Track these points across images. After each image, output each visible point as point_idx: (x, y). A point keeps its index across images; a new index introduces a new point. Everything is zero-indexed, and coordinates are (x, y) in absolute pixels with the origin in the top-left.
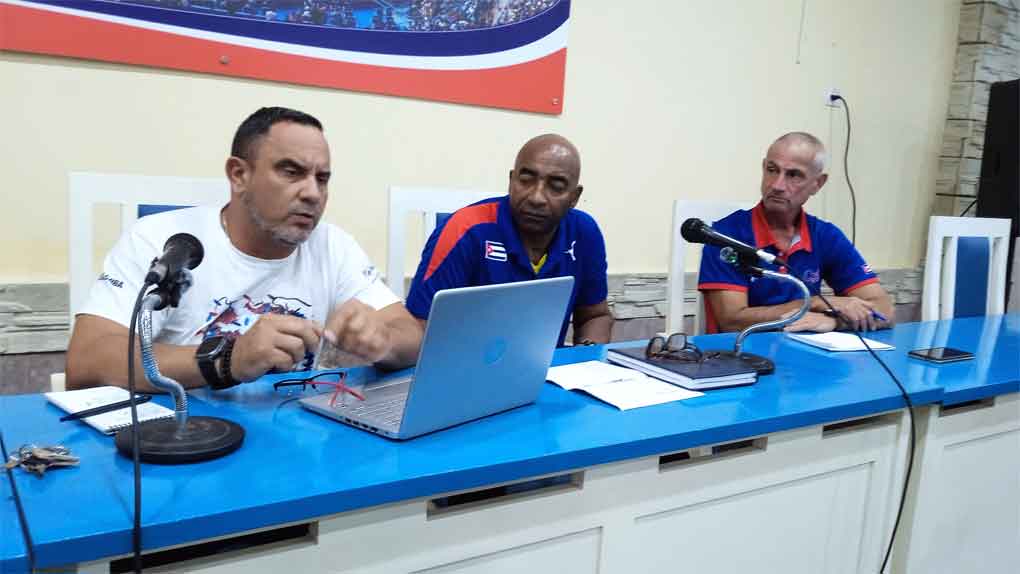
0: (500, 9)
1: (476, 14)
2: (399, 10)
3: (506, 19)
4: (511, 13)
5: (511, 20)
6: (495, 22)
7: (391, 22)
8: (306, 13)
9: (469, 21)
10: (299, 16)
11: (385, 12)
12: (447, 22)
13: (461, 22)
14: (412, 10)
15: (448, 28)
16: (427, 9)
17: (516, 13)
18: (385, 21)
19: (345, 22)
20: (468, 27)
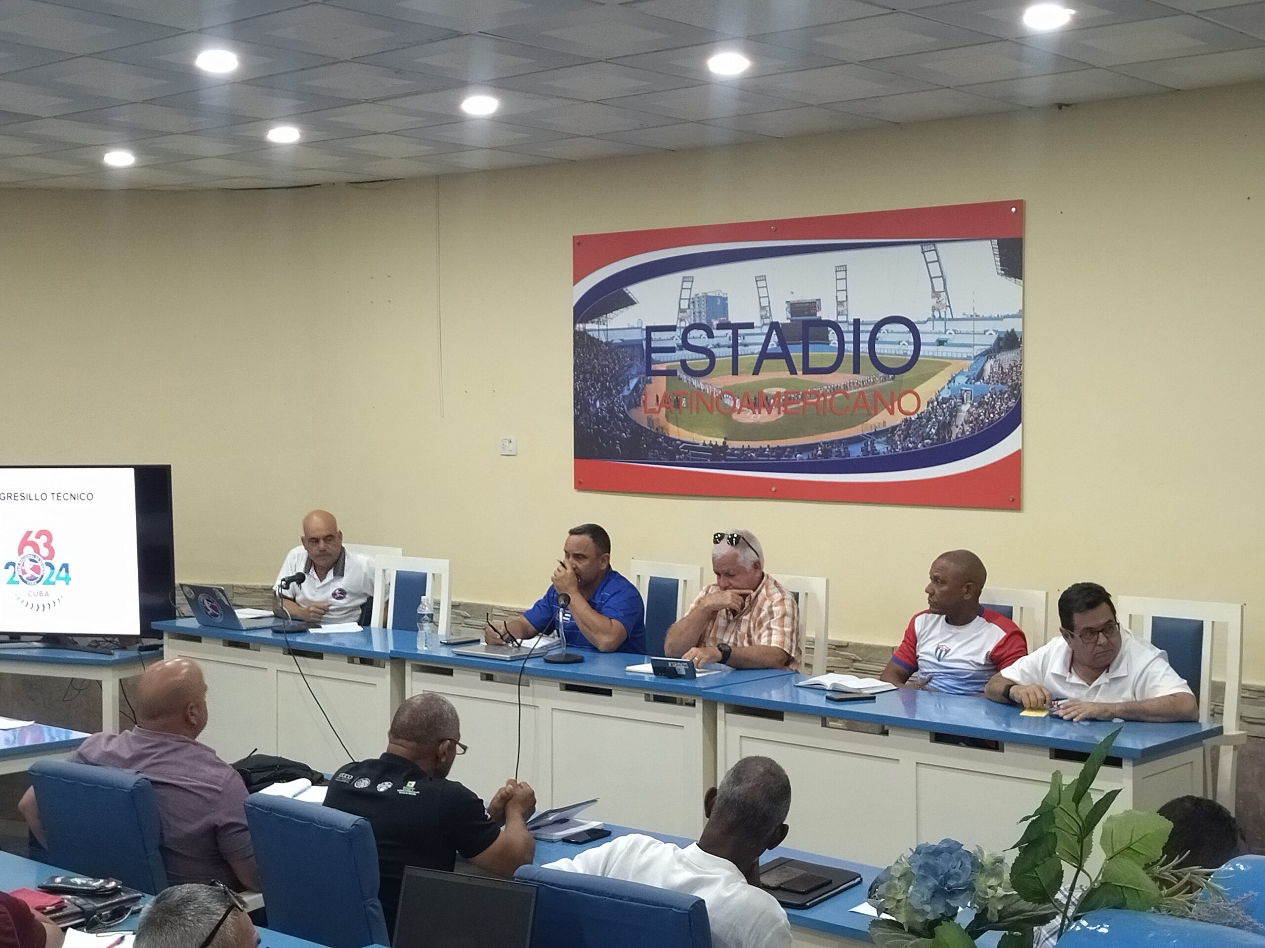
0: (957, 427)
1: (937, 434)
2: (879, 440)
3: (963, 433)
4: (967, 428)
5: (968, 433)
6: (954, 436)
7: (874, 450)
8: (820, 452)
9: (932, 439)
10: (816, 454)
11: (869, 443)
12: (914, 442)
13: (925, 441)
14: (888, 438)
15: (916, 448)
16: (899, 436)
17: (971, 427)
18: (869, 449)
19: (843, 454)
20: (931, 444)
